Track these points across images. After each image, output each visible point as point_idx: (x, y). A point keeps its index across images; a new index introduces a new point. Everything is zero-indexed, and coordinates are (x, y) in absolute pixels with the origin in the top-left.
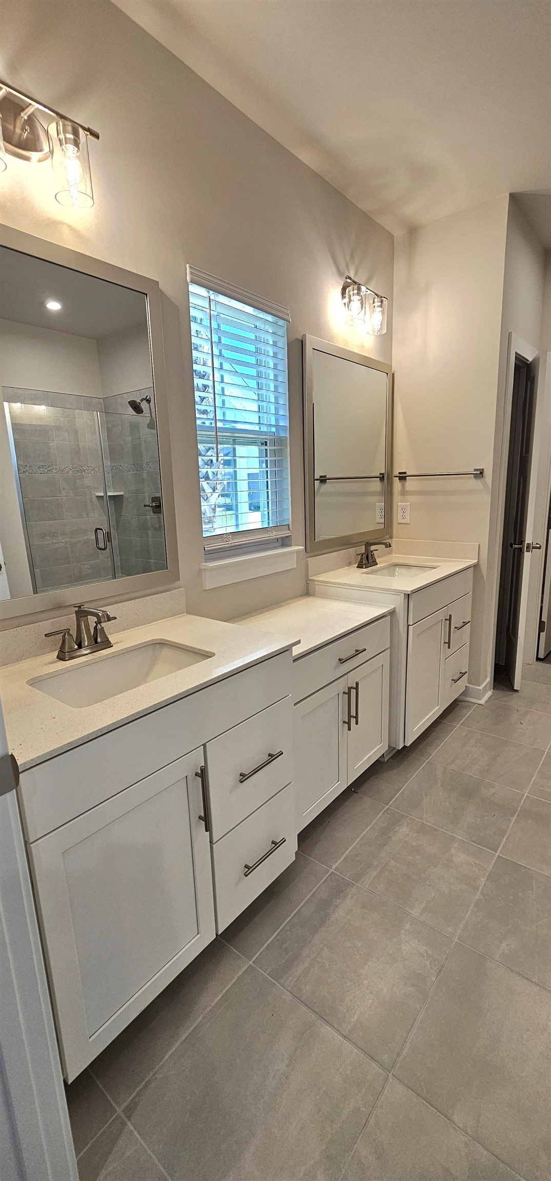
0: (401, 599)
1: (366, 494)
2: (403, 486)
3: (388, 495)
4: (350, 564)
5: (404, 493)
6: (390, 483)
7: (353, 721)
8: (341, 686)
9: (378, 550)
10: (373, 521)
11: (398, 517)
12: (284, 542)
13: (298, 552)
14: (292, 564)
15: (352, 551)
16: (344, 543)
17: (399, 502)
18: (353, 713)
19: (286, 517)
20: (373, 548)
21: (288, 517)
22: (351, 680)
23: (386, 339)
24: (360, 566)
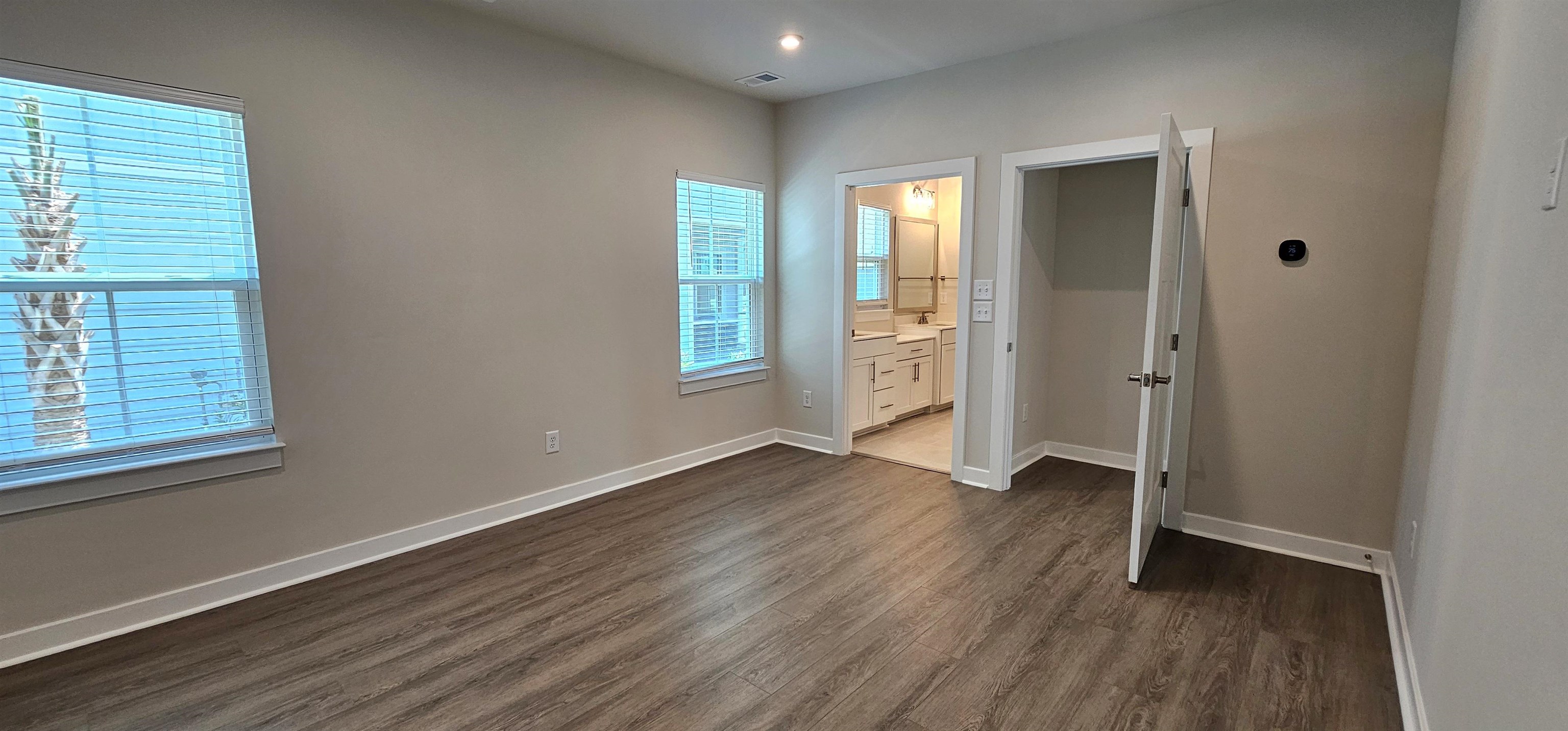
0: (938, 332)
1: (922, 287)
2: (943, 283)
3: (935, 288)
4: (914, 323)
5: (943, 287)
6: (936, 282)
7: (917, 380)
8: (912, 362)
9: (929, 316)
10: (927, 302)
11: (940, 300)
12: (884, 307)
13: (890, 312)
14: (888, 318)
15: (915, 316)
16: (912, 311)
17: (940, 292)
18: (917, 377)
19: (885, 295)
20: (926, 315)
21: (887, 295)
22: (916, 361)
23: (935, 211)
24: (920, 323)
